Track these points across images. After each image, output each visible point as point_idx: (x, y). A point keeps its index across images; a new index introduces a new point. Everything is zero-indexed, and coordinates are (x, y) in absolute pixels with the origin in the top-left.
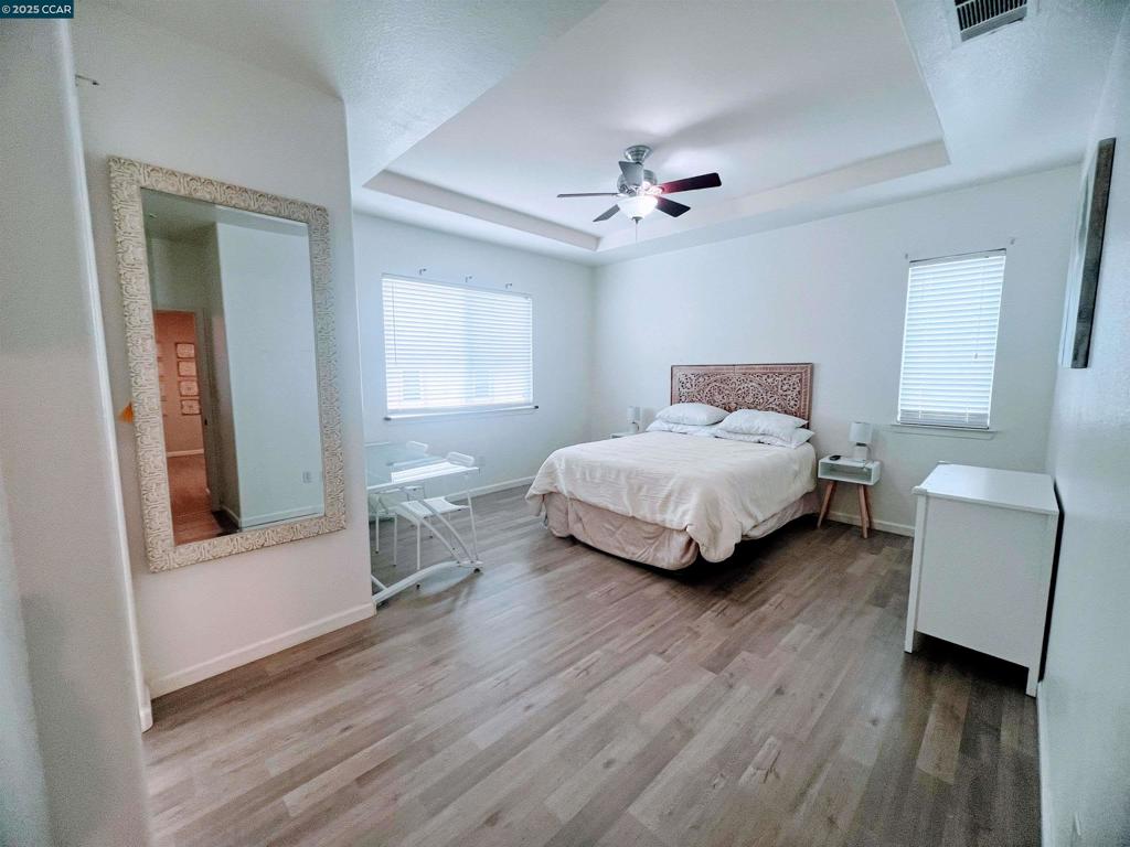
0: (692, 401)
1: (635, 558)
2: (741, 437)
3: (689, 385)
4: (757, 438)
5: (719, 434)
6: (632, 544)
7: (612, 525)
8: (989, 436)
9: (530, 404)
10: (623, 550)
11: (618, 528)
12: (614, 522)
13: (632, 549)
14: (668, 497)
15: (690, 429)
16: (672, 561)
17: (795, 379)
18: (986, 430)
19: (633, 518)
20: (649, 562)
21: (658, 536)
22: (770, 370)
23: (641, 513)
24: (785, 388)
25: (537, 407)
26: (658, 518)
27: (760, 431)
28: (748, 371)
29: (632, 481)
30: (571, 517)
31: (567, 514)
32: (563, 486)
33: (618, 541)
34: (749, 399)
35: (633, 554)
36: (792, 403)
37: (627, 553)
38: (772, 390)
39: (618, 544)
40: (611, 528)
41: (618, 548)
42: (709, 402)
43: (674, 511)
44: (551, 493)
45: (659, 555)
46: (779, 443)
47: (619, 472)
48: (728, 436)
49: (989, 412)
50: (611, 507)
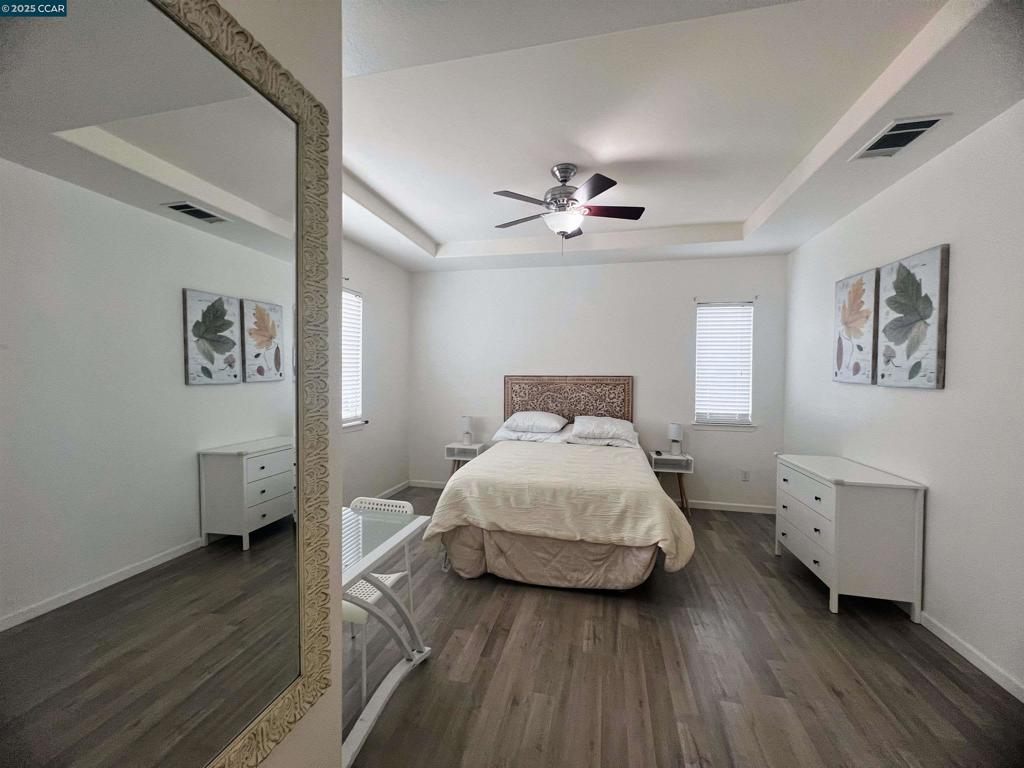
0: (527, 410)
1: (580, 585)
2: (592, 441)
3: (522, 394)
4: (607, 442)
5: (572, 440)
6: (575, 571)
7: (548, 553)
8: (752, 430)
9: (359, 419)
10: (565, 579)
11: (555, 556)
12: (551, 551)
13: (575, 575)
14: (623, 513)
15: (540, 436)
16: (631, 580)
17: (619, 389)
18: (748, 426)
19: (582, 541)
20: (599, 585)
21: (607, 557)
22: (599, 381)
23: (593, 534)
24: (612, 396)
25: (367, 422)
26: (614, 538)
27: (610, 435)
28: (579, 382)
29: (574, 501)
30: (490, 551)
31: (482, 548)
32: (481, 517)
33: (557, 570)
34: (581, 406)
35: (578, 580)
36: (618, 408)
37: (569, 581)
38: (601, 399)
39: (554, 573)
40: (546, 556)
41: (557, 578)
42: (543, 410)
43: (634, 528)
44: (459, 527)
45: (611, 576)
46: (626, 444)
47: (555, 494)
48: (580, 441)
49: (750, 412)
50: (551, 533)
